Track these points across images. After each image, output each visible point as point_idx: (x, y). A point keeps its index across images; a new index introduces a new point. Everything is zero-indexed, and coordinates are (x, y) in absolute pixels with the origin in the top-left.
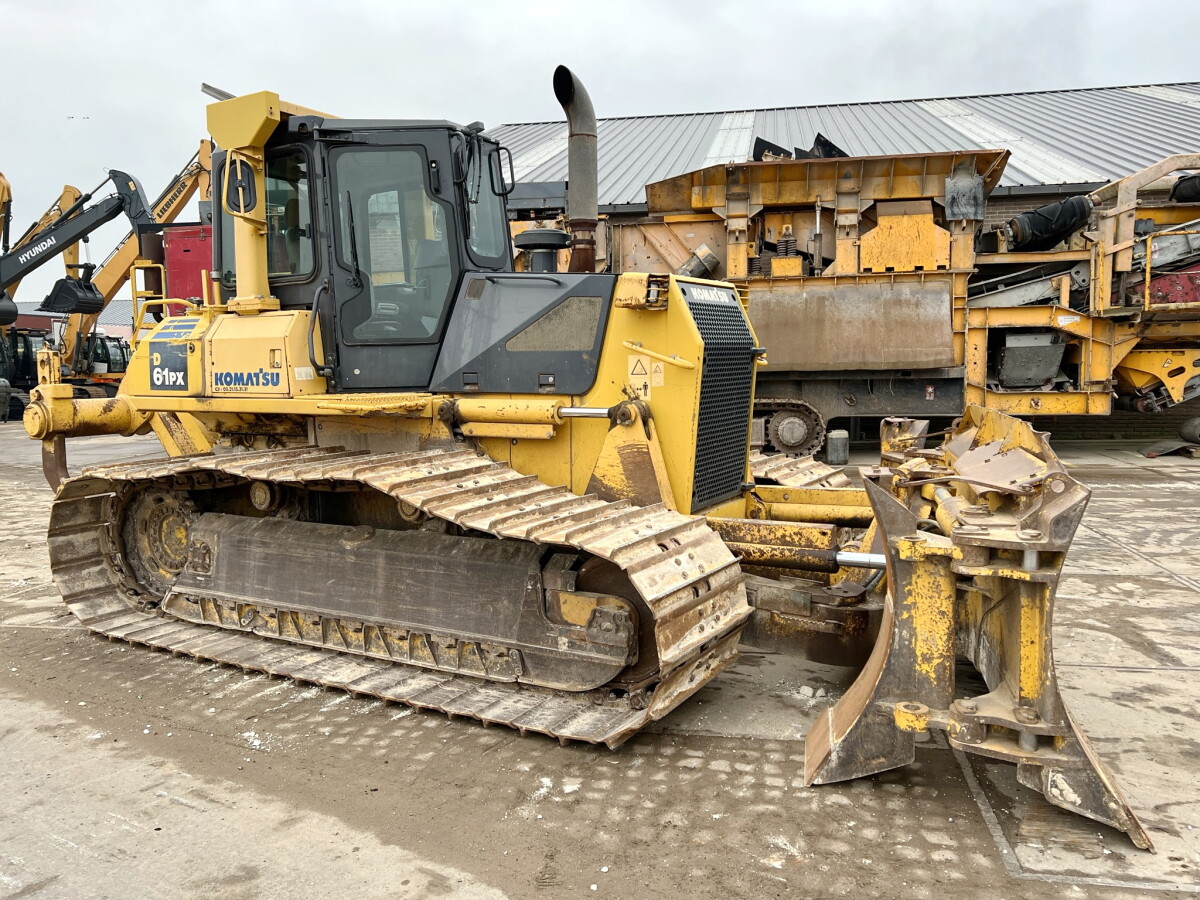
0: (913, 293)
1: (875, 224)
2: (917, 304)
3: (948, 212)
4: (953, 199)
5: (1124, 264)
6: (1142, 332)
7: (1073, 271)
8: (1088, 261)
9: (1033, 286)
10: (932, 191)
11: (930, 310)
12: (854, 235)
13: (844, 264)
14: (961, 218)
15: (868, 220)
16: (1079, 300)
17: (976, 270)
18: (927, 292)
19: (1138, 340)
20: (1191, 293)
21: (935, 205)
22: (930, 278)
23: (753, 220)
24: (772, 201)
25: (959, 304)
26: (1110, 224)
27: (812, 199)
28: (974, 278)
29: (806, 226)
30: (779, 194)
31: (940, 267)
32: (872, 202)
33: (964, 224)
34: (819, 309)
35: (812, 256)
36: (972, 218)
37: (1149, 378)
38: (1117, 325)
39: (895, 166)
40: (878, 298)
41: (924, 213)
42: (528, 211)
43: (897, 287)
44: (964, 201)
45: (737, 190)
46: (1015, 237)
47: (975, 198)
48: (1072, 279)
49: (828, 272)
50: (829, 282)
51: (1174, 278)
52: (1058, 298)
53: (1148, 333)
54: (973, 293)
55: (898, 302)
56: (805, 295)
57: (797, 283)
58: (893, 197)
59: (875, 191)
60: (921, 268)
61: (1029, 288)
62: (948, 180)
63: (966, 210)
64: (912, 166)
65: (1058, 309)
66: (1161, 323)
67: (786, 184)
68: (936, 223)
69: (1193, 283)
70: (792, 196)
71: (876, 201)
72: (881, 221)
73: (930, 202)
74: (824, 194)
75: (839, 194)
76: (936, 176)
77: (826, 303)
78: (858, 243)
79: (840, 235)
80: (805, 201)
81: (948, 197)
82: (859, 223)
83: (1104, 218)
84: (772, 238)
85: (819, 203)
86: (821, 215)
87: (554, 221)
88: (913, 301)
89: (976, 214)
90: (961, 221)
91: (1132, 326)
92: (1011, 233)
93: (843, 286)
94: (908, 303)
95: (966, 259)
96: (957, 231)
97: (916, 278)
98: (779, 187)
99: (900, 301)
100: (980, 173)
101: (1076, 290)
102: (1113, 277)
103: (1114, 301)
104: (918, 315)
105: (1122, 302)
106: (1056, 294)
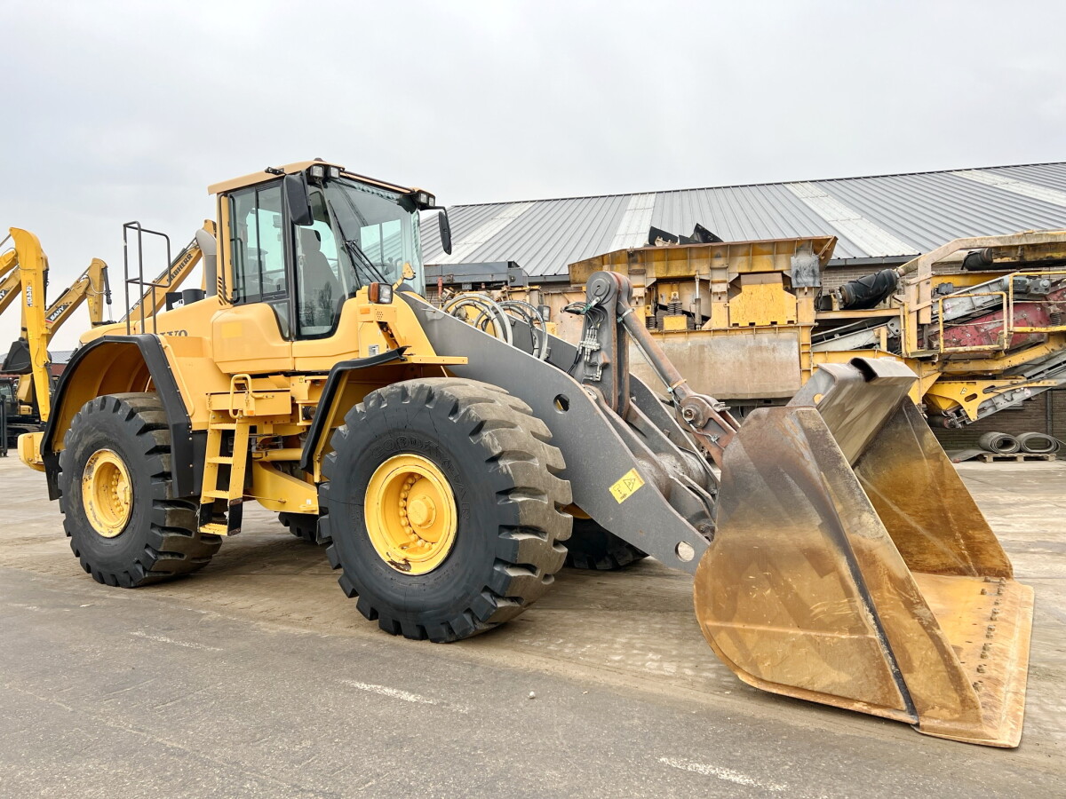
0: (770, 341)
1: (740, 290)
2: (774, 350)
3: (794, 281)
4: (797, 271)
5: (926, 318)
6: (942, 368)
7: (889, 324)
8: (899, 316)
9: (860, 335)
10: (782, 265)
11: (783, 353)
12: (724, 298)
13: (717, 321)
14: (803, 286)
15: (735, 287)
16: (894, 345)
17: (817, 324)
18: (780, 340)
19: (939, 374)
20: (978, 339)
21: (784, 276)
22: (784, 330)
23: (649, 289)
24: (662, 275)
25: (806, 349)
26: (913, 289)
27: (692, 273)
28: (815, 330)
29: (689, 292)
30: (668, 270)
31: (790, 322)
32: (738, 275)
33: (806, 290)
34: (700, 354)
35: (694, 314)
36: (812, 285)
37: (951, 402)
38: (923, 363)
39: (753, 248)
40: (744, 346)
41: (776, 282)
42: (480, 283)
43: (758, 337)
44: (805, 273)
45: (636, 267)
46: (844, 299)
47: (813, 271)
48: (888, 329)
49: (707, 326)
50: (708, 334)
51: (964, 328)
52: (879, 344)
53: (946, 369)
54: (815, 341)
55: (760, 348)
56: (689, 344)
57: (683, 335)
58: (753, 271)
59: (740, 266)
60: (775, 323)
61: (857, 336)
62: (793, 258)
63: (807, 280)
64: (766, 249)
65: (879, 351)
66: (956, 361)
67: (673, 262)
68: (786, 289)
69: (978, 332)
70: (678, 270)
71: (740, 274)
72: (744, 288)
73: (780, 274)
74: (701, 269)
75: (712, 269)
76: (784, 255)
77: (706, 350)
78: (728, 305)
79: (714, 299)
80: (687, 274)
81: (794, 271)
82: (728, 290)
83: (908, 285)
84: (663, 302)
85: (698, 276)
86: (700, 284)
87: (500, 291)
88: (771, 347)
89: (814, 283)
90: (803, 289)
91: (934, 364)
92: (841, 297)
93: (718, 337)
94: (767, 349)
95: (809, 316)
96: (801, 295)
97: (773, 330)
98: (668, 265)
99: (761, 347)
100: (816, 252)
101: (892, 338)
102: (918, 328)
103: (920, 346)
104: (775, 358)
105: (925, 346)
106: (877, 341)
